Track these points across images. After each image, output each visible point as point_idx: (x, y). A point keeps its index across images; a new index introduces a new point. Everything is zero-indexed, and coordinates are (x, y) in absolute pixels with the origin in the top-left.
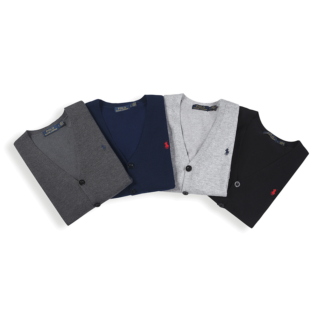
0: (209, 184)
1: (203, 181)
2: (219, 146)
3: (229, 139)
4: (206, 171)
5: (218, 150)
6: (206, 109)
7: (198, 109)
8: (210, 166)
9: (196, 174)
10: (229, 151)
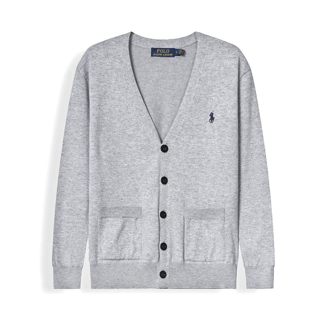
0: (192, 167)
1: (185, 164)
2: (201, 109)
3: (213, 98)
4: (187, 149)
5: (200, 116)
6: (172, 55)
7: (160, 56)
8: (192, 141)
9: (176, 155)
10: (214, 116)
